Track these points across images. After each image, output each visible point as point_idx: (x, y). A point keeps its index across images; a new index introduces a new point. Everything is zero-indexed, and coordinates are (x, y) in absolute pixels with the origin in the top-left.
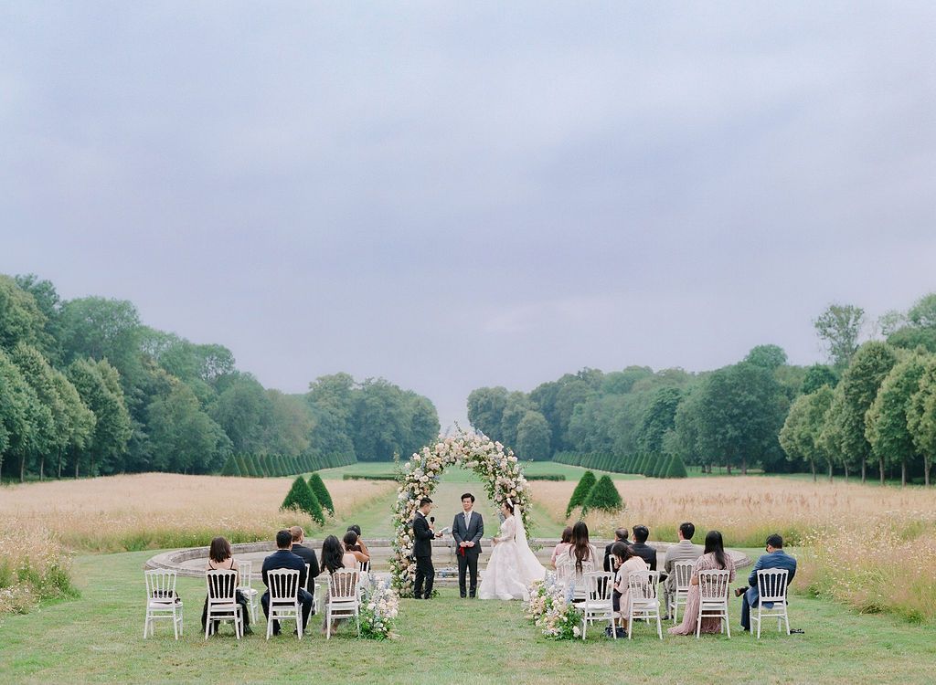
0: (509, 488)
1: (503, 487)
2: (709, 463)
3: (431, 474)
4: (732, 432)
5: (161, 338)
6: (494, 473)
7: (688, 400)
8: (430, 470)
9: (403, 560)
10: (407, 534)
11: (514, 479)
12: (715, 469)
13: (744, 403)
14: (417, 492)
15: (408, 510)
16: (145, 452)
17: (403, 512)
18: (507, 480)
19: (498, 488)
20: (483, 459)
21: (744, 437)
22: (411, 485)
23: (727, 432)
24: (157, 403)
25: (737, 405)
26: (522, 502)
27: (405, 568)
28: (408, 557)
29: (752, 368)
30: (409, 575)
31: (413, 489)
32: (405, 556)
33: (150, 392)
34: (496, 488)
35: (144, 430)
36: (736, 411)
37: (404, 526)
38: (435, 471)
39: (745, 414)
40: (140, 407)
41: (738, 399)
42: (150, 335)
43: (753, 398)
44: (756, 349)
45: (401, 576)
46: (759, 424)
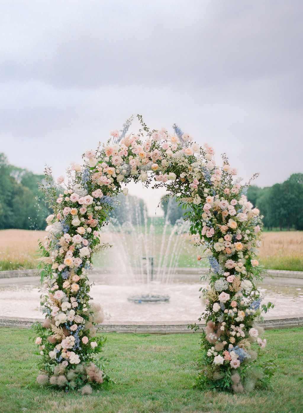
0: (224, 216)
1: (215, 213)
2: (271, 226)
3: (98, 193)
4: (283, 212)
5: (20, 170)
6: (201, 193)
7: (262, 197)
8: (98, 187)
9: (55, 329)
10: (61, 288)
11: (234, 202)
12: (274, 229)
13: (289, 199)
14: (76, 222)
15: (61, 251)
16: (13, 221)
17: (54, 254)
18: (222, 203)
19: (206, 217)
20: (184, 169)
21: (289, 214)
22: (67, 210)
23: (281, 212)
24: (17, 198)
25: (286, 200)
26: (246, 238)
27: (58, 342)
28: (62, 325)
29: (292, 182)
30: (63, 355)
31: (70, 217)
32: (57, 324)
33: (14, 194)
34: (204, 215)
35: (12, 211)
36: (285, 202)
37: (55, 275)
38: (106, 190)
39: (289, 203)
40: (10, 201)
41: (286, 197)
42: (13, 168)
43: (293, 196)
44: (293, 175)
45: (53, 354)
46: (295, 208)
